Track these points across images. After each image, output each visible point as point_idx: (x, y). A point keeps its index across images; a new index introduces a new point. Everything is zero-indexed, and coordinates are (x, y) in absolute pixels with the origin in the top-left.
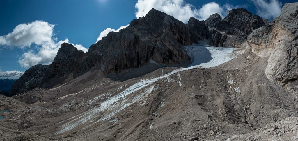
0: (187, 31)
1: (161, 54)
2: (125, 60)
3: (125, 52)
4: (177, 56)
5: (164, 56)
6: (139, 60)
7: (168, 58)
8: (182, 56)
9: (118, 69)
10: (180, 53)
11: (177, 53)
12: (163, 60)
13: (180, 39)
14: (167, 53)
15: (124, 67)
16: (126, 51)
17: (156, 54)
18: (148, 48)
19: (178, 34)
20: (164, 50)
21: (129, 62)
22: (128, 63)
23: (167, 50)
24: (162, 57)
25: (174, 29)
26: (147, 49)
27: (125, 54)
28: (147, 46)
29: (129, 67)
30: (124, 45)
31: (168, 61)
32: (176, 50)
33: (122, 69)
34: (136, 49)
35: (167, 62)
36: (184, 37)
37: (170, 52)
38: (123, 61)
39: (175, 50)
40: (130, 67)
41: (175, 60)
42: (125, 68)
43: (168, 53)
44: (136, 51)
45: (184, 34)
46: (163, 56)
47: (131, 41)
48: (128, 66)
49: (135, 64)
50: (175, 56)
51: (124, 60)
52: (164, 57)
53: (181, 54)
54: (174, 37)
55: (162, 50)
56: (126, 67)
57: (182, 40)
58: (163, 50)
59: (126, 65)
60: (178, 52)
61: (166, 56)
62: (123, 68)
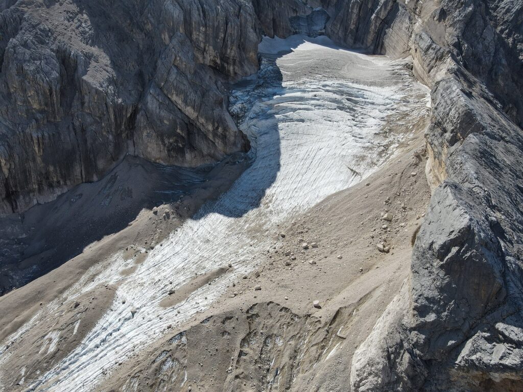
0: (243, 21)
1: (161, 136)
2: (39, 160)
3: (35, 136)
4: (211, 137)
5: (171, 141)
6: (92, 156)
7: (184, 146)
8: (224, 137)
9: (16, 194)
10: (217, 128)
11: (210, 128)
12: (169, 151)
13: (218, 61)
14: (178, 131)
15: (40, 184)
16: (38, 128)
17: (145, 134)
18: (115, 115)
19: (211, 48)
20: (169, 120)
21: (55, 167)
22: (51, 169)
23: (178, 121)
24: (165, 145)
25: (200, 32)
26: (112, 117)
27: (35, 141)
28: (111, 110)
29: (58, 182)
30: (24, 102)
31: (183, 156)
32: (207, 119)
33: (33, 191)
34: (72, 115)
35: (180, 159)
36: (232, 52)
37: (190, 126)
38: (31, 164)
39: (202, 120)
40: (62, 183)
41: (205, 153)
42: (46, 188)
43: (182, 130)
44: (77, 124)
45: (232, 43)
46: (166, 142)
47: (51, 90)
48: (55, 180)
49: (79, 170)
50: (205, 137)
51: (34, 160)
52: (171, 144)
53: (220, 130)
54: (201, 59)
55: (162, 122)
56: (47, 182)
57: (228, 64)
58: (166, 122)
59: (47, 176)
60: (214, 126)
61: (176, 141)
62: (36, 186)
